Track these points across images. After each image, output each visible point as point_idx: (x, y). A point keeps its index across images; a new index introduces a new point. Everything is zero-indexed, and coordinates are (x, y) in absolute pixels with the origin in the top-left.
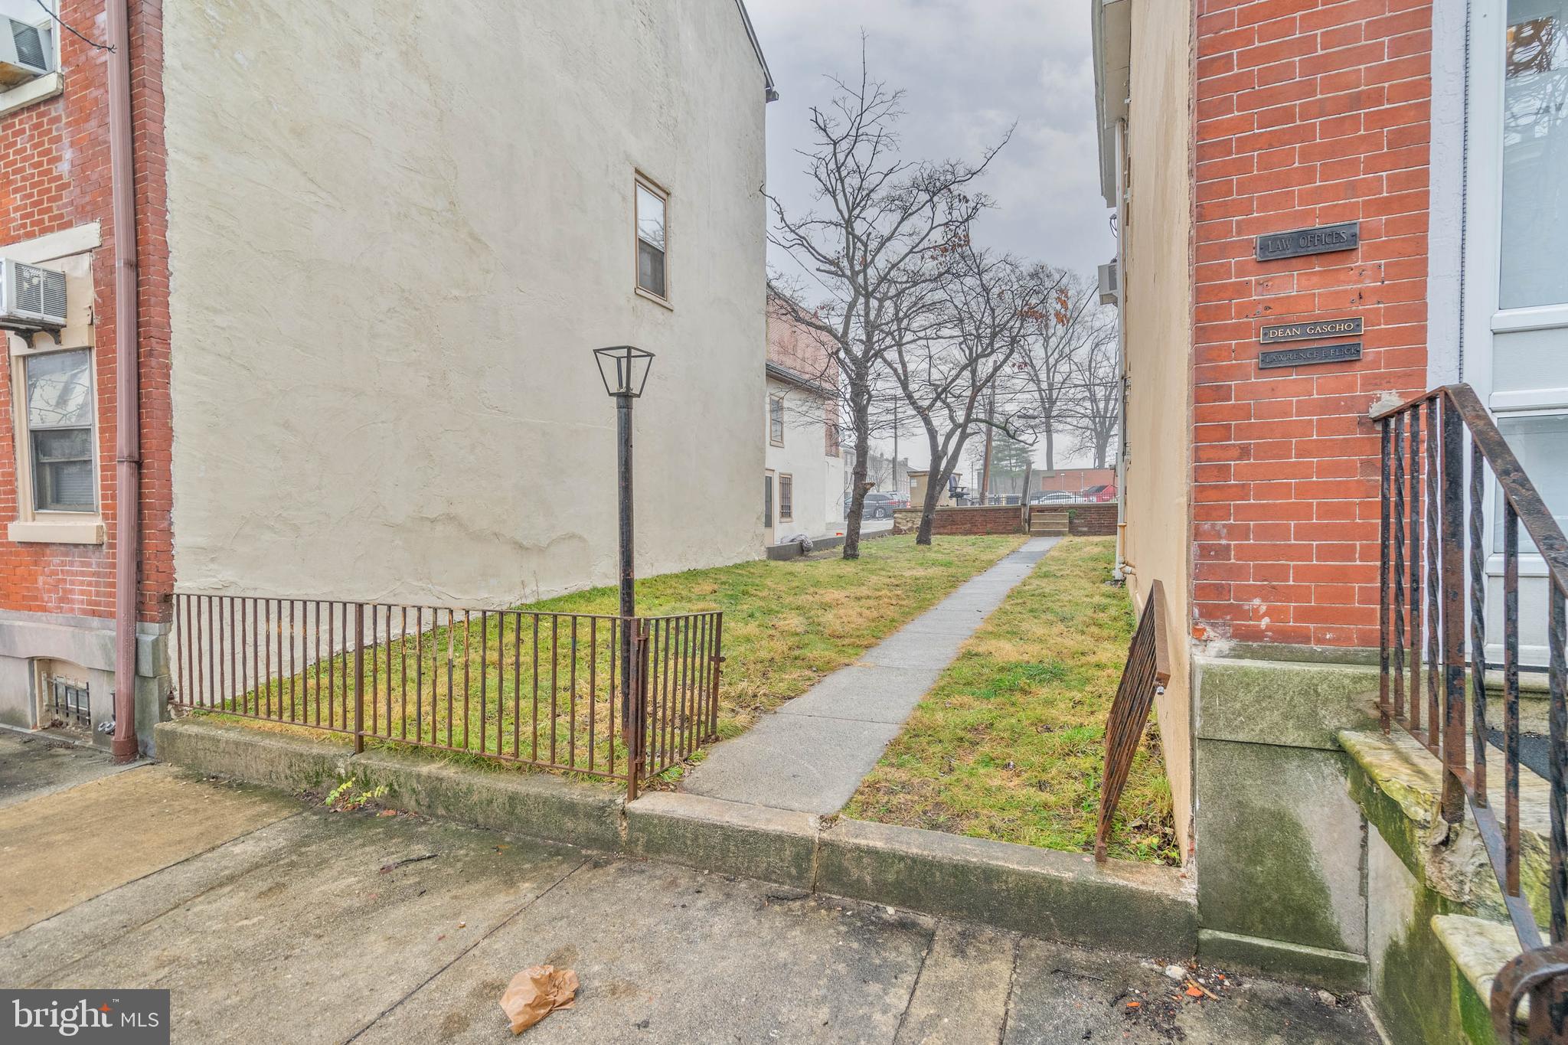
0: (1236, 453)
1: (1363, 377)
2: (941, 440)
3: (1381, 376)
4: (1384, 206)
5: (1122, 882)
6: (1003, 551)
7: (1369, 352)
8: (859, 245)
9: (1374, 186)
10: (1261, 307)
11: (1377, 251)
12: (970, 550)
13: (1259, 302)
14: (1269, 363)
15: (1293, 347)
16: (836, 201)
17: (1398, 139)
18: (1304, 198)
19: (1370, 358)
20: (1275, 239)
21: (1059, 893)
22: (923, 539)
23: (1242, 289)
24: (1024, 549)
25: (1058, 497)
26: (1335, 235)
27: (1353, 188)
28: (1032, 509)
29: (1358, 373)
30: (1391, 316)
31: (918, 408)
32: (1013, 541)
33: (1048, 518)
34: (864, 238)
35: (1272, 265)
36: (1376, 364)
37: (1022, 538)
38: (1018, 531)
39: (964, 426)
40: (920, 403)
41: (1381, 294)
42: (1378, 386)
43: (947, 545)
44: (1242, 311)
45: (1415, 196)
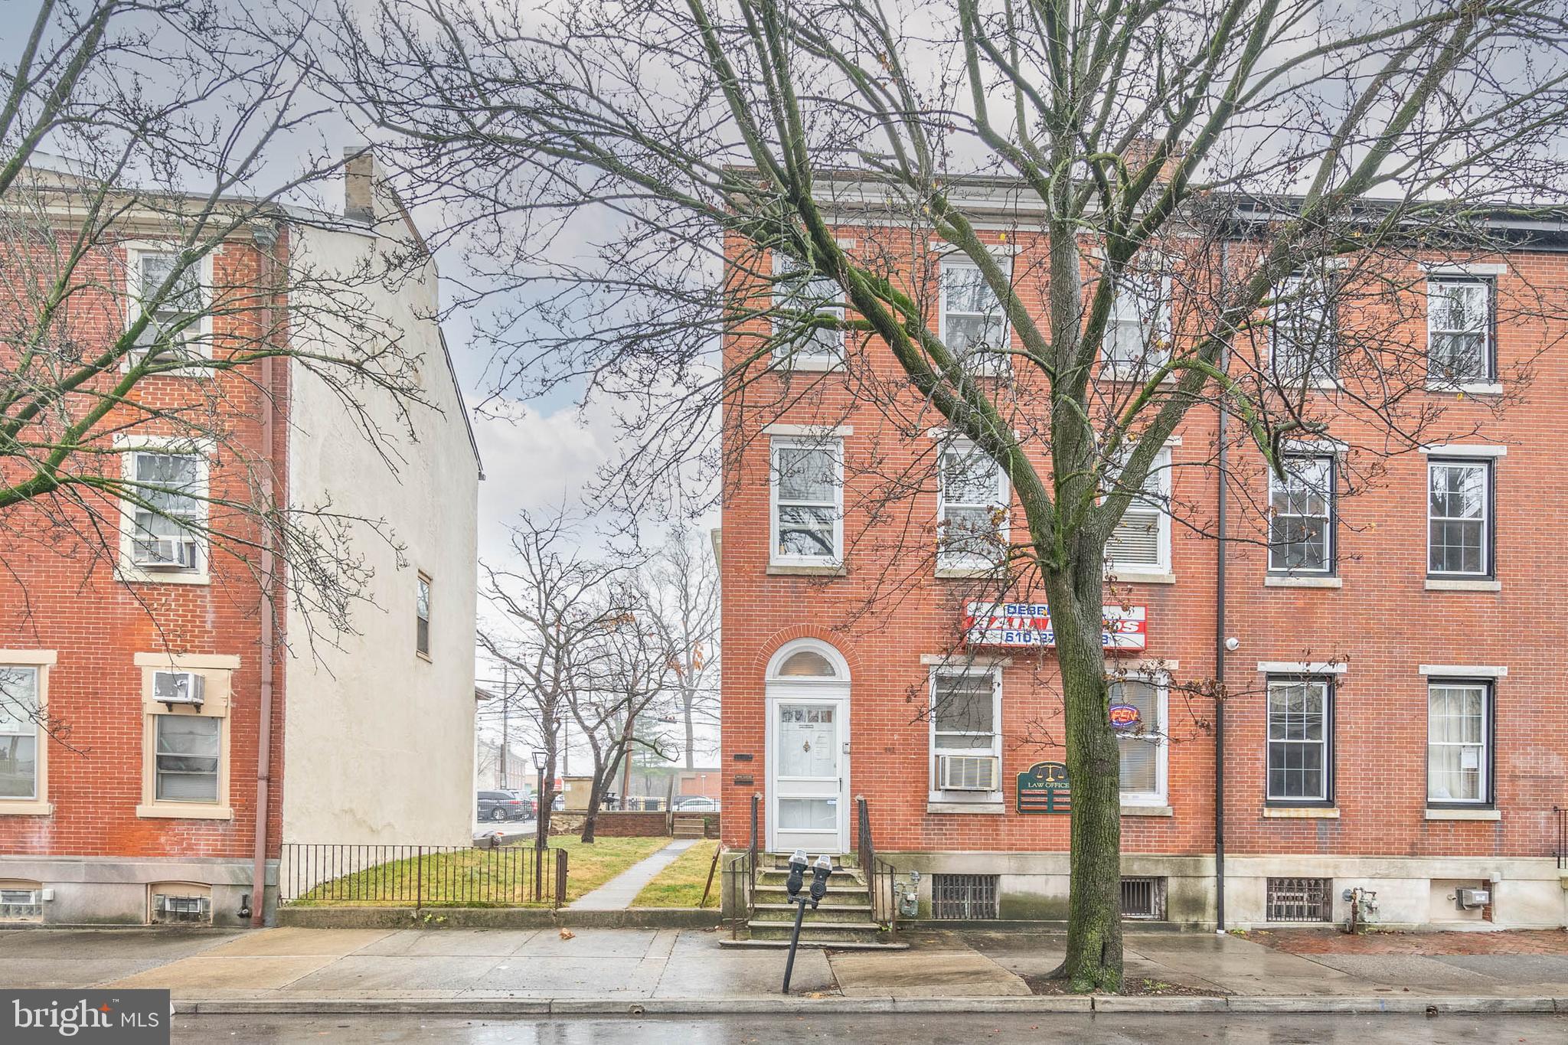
0: (730, 804)
1: (754, 788)
2: (603, 755)
3: (756, 788)
4: (756, 751)
6: (654, 849)
7: (754, 782)
9: (753, 746)
10: (735, 770)
11: (755, 760)
12: (628, 847)
13: (735, 768)
14: (736, 782)
15: (741, 780)
17: (759, 736)
18: (743, 747)
20: (737, 755)
22: (587, 838)
23: (731, 765)
24: (669, 848)
25: (698, 803)
26: (748, 756)
28: (674, 815)
29: (752, 787)
30: (758, 774)
31: (585, 728)
32: (660, 842)
33: (688, 823)
35: (737, 760)
36: (755, 785)
37: (668, 840)
38: (663, 833)
39: (621, 744)
40: (587, 723)
41: (756, 770)
42: (756, 790)
43: (607, 845)
44: (731, 770)
45: (761, 750)
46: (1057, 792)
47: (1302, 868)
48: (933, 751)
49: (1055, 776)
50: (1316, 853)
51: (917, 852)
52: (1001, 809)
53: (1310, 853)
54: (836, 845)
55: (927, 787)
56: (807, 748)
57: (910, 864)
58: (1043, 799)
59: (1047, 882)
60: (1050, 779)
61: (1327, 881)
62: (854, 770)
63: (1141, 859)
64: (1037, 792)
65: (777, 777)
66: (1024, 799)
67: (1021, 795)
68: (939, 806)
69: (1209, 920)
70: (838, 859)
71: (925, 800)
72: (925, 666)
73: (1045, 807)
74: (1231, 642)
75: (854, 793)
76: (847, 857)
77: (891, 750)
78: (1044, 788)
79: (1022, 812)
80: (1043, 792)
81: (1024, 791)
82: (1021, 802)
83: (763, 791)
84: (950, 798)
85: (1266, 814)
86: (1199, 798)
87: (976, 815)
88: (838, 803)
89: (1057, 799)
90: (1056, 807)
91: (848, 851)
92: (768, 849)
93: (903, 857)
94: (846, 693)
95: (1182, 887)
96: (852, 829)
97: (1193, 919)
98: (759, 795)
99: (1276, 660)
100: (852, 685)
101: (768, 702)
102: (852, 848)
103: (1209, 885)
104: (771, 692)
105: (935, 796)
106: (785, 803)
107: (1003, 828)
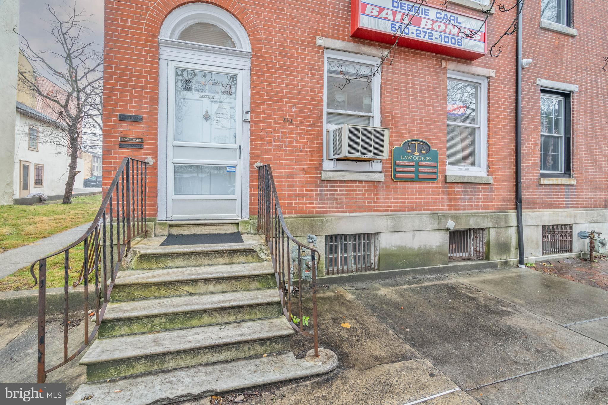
0: (113, 168)
1: (144, 152)
3: (147, 153)
4: (148, 113)
5: (76, 291)
7: (145, 147)
8: (74, 71)
9: (146, 108)
10: (120, 132)
11: (146, 123)
13: (119, 130)
14: (122, 146)
15: (127, 143)
16: (64, 47)
17: (151, 99)
18: (130, 107)
19: (145, 148)
20: (123, 115)
21: (56, 299)
23: (115, 126)
26: (136, 118)
27: (141, 108)
29: (143, 151)
30: (150, 139)
34: (76, 68)
35: (123, 122)
36: (146, 150)
41: (148, 134)
42: (147, 155)
44: (115, 132)
45: (155, 113)
46: (421, 163)
47: (560, 218)
48: (326, 126)
49: (420, 151)
50: (565, 207)
51: (311, 215)
52: (381, 177)
53: (561, 208)
54: (235, 211)
55: (321, 156)
56: (207, 117)
57: (307, 228)
58: (412, 169)
59: (414, 236)
60: (416, 153)
61: (570, 226)
62: (253, 138)
63: (474, 215)
64: (407, 163)
65: (171, 142)
66: (398, 169)
67: (396, 165)
68: (331, 174)
69: (513, 259)
70: (237, 224)
71: (320, 169)
72: (320, 47)
73: (413, 175)
74: (524, 61)
75: (253, 159)
76: (246, 223)
77: (289, 121)
78: (412, 160)
79: (396, 179)
80: (412, 163)
81: (399, 163)
82: (395, 171)
83: (155, 154)
84: (342, 166)
85: (542, 182)
86: (507, 171)
87: (361, 182)
88: (238, 170)
89: (421, 169)
90: (421, 176)
91: (246, 215)
92: (161, 216)
93: (300, 220)
94: (246, 63)
95: (498, 235)
96: (251, 195)
97: (504, 258)
98: (150, 160)
99: (545, 78)
100: (253, 56)
101: (163, 64)
102: (251, 214)
103: (512, 232)
104: (165, 53)
105: (327, 165)
106: (180, 169)
107: (382, 194)
